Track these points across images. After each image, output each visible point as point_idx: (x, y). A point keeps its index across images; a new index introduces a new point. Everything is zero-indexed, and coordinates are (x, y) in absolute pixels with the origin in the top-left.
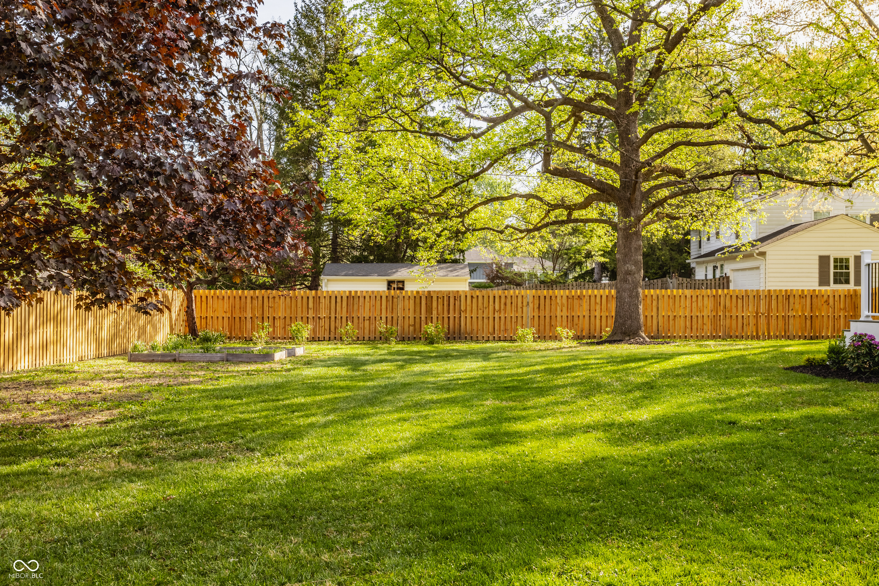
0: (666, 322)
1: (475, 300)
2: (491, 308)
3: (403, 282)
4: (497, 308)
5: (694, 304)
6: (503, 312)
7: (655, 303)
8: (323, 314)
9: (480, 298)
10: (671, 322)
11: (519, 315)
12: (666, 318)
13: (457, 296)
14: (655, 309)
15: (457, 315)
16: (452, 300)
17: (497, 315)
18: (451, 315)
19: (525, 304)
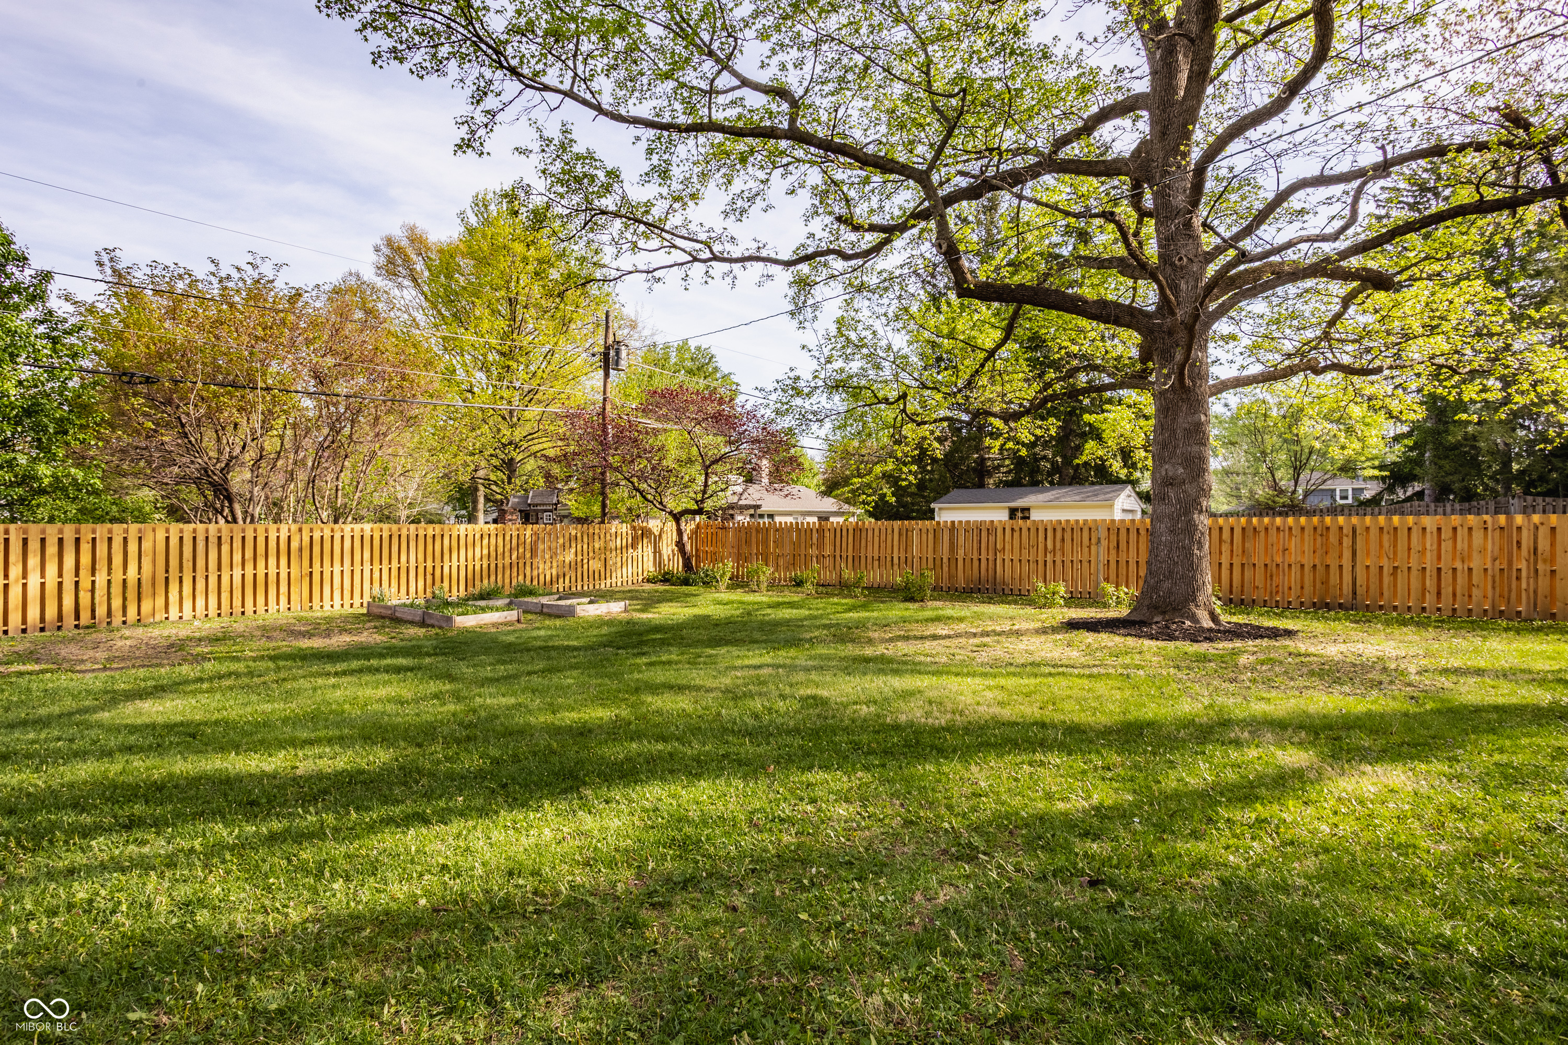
0: (1374, 579)
1: (1016, 535)
2: (1041, 546)
3: (1028, 509)
4: (1050, 546)
5: (1446, 546)
6: (1058, 554)
7: (1347, 542)
8: (827, 552)
9: (1025, 532)
10: (1387, 579)
11: (1085, 558)
12: (1374, 571)
13: (990, 528)
14: (1347, 554)
15: (991, 557)
16: (984, 534)
17: (1049, 558)
18: (983, 557)
19: (1094, 541)
